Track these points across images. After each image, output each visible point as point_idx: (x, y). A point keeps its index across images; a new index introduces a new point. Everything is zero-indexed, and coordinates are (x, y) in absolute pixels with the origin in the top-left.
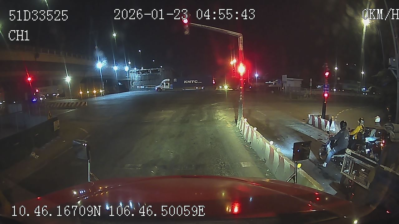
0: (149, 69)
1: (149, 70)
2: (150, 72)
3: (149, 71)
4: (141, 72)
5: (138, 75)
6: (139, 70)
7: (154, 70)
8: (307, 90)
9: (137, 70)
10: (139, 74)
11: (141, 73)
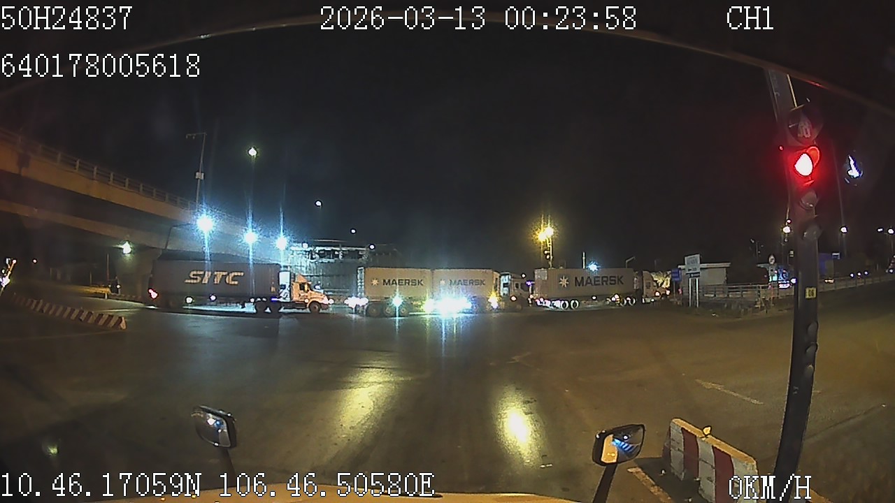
0: (338, 249)
1: (338, 251)
2: (340, 257)
3: (336, 253)
4: (318, 254)
5: (309, 260)
6: (312, 249)
7: (348, 251)
8: (763, 288)
9: (309, 249)
10: (312, 258)
11: (317, 256)
